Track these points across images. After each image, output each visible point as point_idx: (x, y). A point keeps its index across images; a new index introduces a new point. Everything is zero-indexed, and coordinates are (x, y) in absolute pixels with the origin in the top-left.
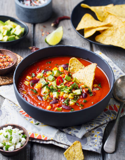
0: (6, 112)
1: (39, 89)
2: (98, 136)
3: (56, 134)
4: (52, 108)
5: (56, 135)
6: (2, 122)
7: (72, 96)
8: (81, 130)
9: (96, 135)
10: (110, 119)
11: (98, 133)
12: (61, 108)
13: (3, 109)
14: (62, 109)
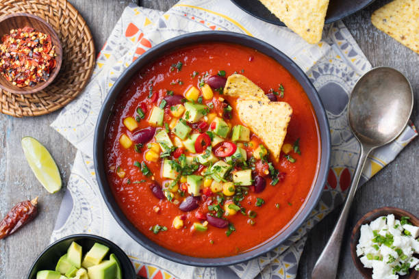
0: (82, 201)
1: (155, 161)
2: (287, 274)
3: (193, 273)
4: (184, 226)
5: (195, 274)
6: (74, 228)
7: (231, 190)
8: (248, 265)
9: (282, 270)
10: (315, 221)
11: (287, 266)
12: (206, 223)
13: (74, 189)
14: (206, 228)
